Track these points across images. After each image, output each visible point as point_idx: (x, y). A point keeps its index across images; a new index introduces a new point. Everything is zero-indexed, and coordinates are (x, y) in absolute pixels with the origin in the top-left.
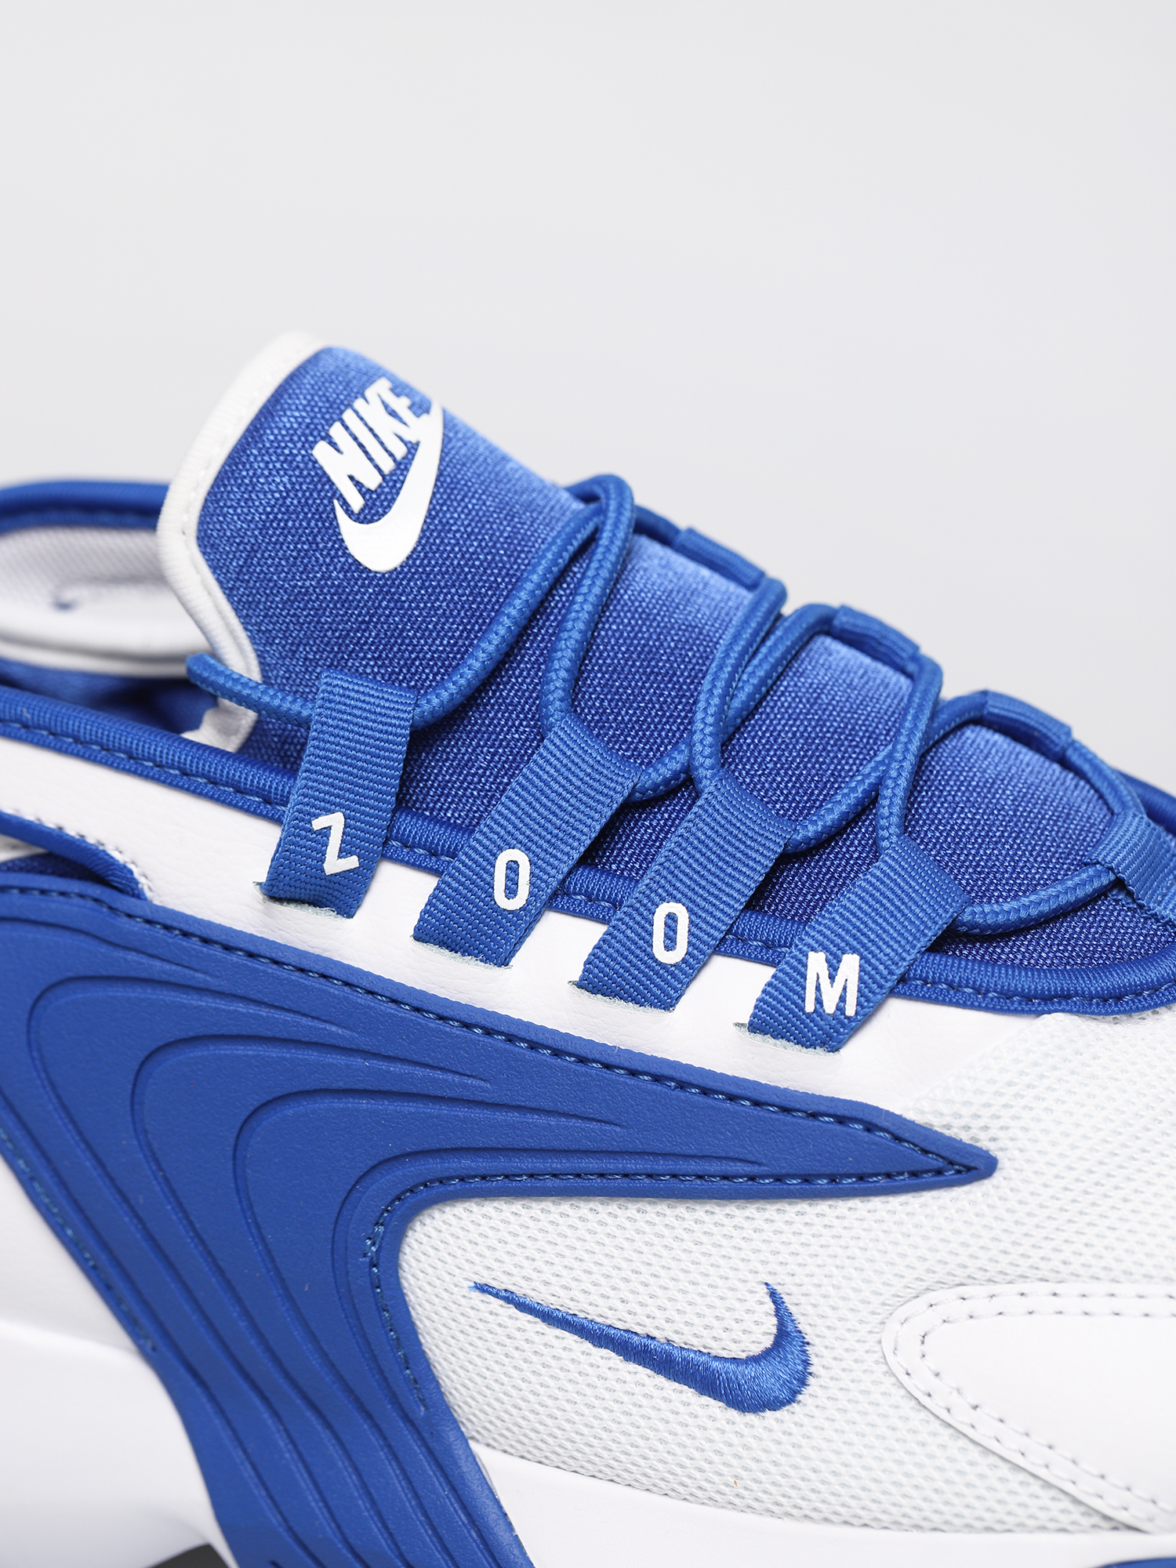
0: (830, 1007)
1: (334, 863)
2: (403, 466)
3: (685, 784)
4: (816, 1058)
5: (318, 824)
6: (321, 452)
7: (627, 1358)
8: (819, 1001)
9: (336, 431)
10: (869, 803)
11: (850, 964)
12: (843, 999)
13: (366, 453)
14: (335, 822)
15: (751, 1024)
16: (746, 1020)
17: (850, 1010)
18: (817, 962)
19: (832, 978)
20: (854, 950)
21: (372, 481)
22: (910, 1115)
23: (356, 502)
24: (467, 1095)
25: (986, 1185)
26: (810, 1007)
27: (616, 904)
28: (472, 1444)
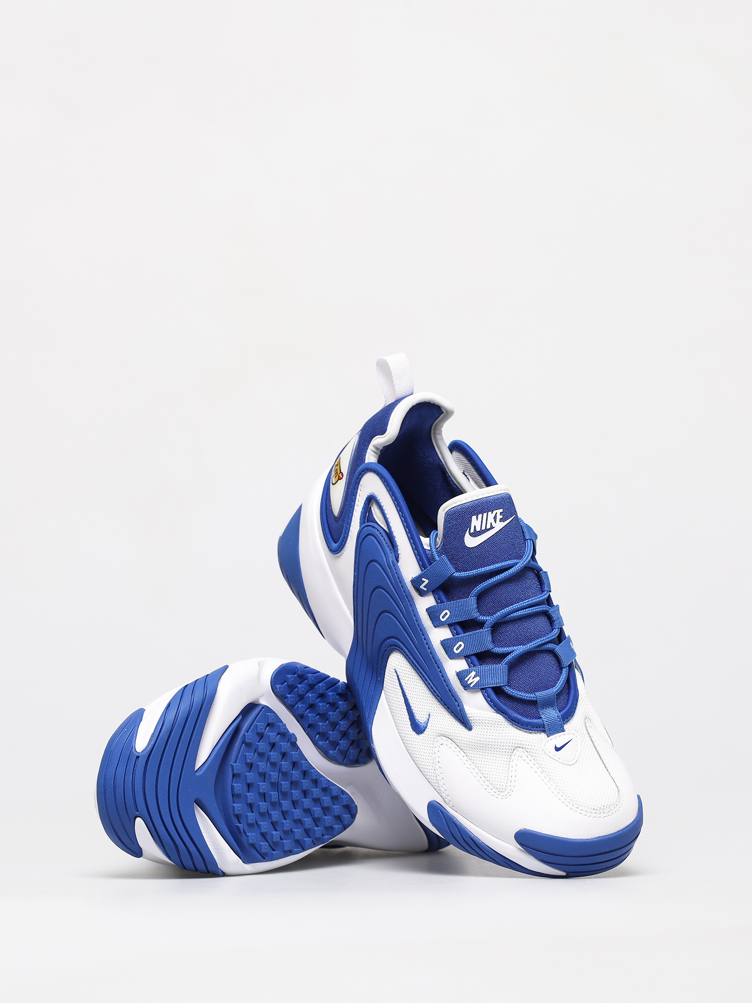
0: (469, 683)
1: (422, 587)
2: (487, 530)
3: (481, 625)
4: (462, 688)
5: (423, 579)
6: (474, 518)
7: (405, 703)
8: (468, 680)
9: (480, 516)
10: (504, 655)
11: (478, 679)
12: (472, 683)
13: (482, 524)
14: (426, 581)
15: (457, 673)
16: (458, 672)
17: (471, 686)
18: (473, 673)
19: (473, 678)
20: (480, 678)
21: (478, 529)
22: (466, 710)
23: (472, 531)
24: (414, 641)
25: (467, 731)
26: (466, 680)
27: (457, 634)
28: (383, 691)
